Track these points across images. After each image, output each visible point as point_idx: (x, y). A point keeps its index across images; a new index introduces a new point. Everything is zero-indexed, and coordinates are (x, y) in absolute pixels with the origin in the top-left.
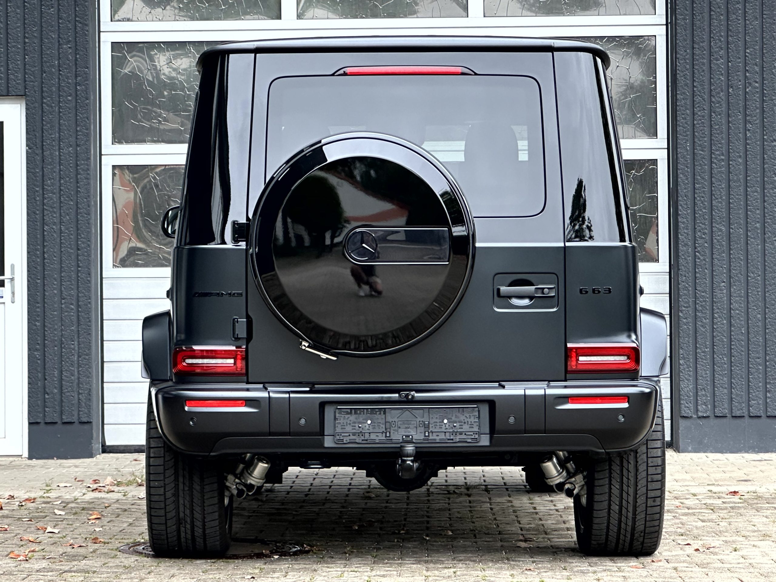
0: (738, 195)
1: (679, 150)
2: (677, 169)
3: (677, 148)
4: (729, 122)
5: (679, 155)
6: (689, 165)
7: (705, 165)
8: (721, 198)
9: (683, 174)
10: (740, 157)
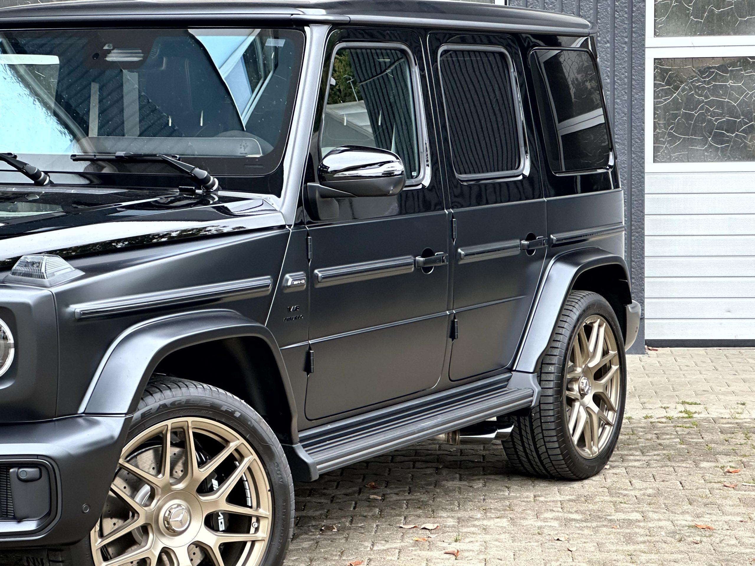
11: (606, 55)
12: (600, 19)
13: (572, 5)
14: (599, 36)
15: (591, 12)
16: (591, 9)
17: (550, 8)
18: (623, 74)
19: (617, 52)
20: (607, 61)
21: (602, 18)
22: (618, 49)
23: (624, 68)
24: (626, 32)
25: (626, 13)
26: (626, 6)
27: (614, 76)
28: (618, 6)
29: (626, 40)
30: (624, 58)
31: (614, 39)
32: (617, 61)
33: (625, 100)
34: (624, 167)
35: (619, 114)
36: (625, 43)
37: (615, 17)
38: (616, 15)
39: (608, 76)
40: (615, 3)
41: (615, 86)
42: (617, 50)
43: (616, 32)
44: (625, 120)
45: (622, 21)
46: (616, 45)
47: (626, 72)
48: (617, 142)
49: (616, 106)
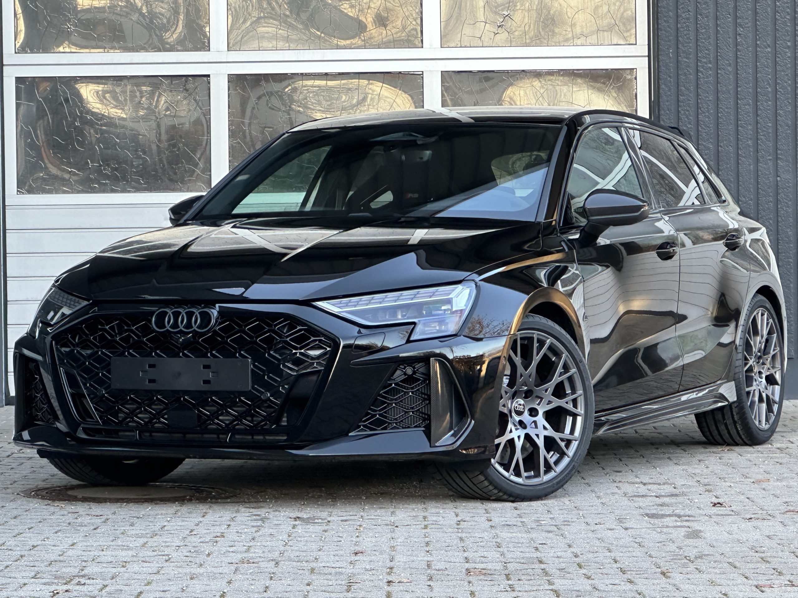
0: (727, 108)
1: (660, 57)
2: (659, 78)
3: (658, 55)
4: (717, 25)
5: (661, 64)
6: (672, 75)
7: (690, 75)
8: (708, 111)
9: (665, 85)
10: (730, 65)
11: (767, 61)
12: (759, 21)
13: (728, 4)
14: (759, 40)
15: (750, 12)
16: (749, 10)
17: (703, 8)
18: (786, 82)
19: (779, 57)
20: (767, 67)
21: (762, 19)
22: (780, 54)
23: (787, 75)
24: (789, 35)
25: (788, 14)
26: (788, 7)
27: (776, 84)
28: (779, 7)
29: (789, 44)
30: (787, 64)
31: (775, 43)
32: (778, 68)
33: (789, 111)
34: (789, 187)
35: (781, 126)
36: (788, 47)
37: (776, 19)
38: (777, 16)
39: (769, 84)
40: (775, 3)
41: (778, 96)
42: (779, 56)
43: (778, 35)
44: (789, 133)
45: (785, 23)
46: (778, 49)
47: (789, 80)
48: (780, 159)
49: (779, 118)
